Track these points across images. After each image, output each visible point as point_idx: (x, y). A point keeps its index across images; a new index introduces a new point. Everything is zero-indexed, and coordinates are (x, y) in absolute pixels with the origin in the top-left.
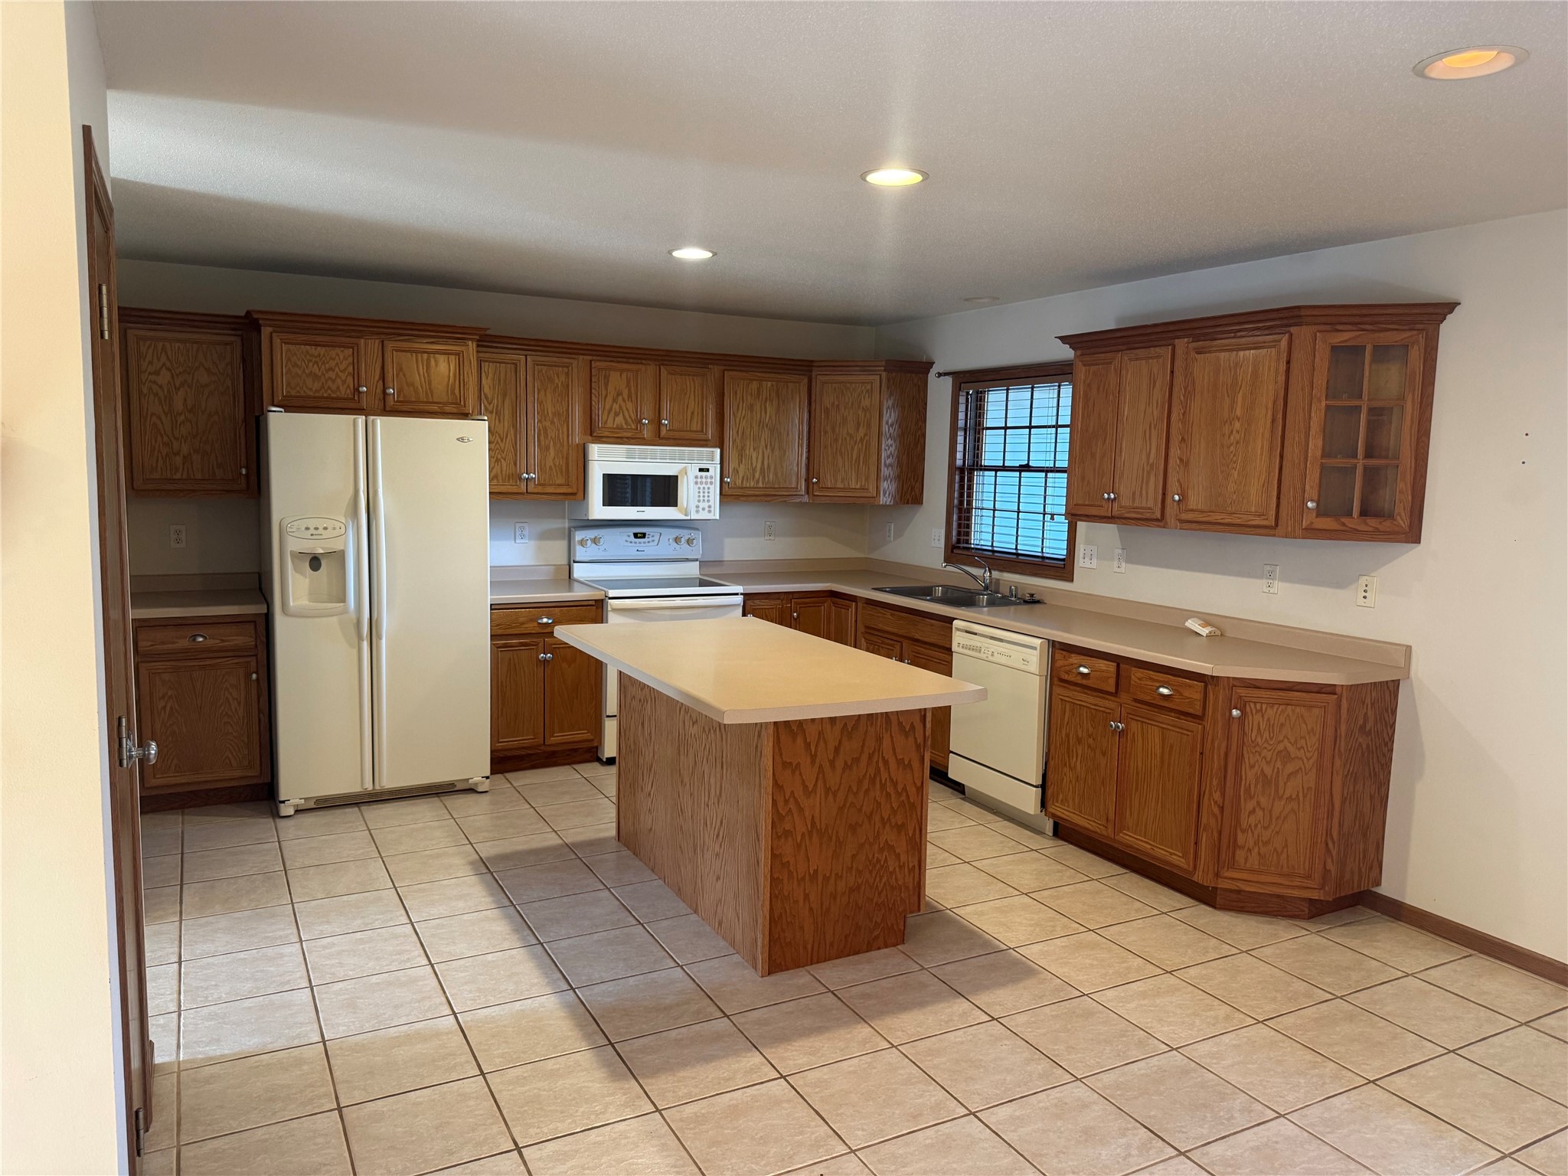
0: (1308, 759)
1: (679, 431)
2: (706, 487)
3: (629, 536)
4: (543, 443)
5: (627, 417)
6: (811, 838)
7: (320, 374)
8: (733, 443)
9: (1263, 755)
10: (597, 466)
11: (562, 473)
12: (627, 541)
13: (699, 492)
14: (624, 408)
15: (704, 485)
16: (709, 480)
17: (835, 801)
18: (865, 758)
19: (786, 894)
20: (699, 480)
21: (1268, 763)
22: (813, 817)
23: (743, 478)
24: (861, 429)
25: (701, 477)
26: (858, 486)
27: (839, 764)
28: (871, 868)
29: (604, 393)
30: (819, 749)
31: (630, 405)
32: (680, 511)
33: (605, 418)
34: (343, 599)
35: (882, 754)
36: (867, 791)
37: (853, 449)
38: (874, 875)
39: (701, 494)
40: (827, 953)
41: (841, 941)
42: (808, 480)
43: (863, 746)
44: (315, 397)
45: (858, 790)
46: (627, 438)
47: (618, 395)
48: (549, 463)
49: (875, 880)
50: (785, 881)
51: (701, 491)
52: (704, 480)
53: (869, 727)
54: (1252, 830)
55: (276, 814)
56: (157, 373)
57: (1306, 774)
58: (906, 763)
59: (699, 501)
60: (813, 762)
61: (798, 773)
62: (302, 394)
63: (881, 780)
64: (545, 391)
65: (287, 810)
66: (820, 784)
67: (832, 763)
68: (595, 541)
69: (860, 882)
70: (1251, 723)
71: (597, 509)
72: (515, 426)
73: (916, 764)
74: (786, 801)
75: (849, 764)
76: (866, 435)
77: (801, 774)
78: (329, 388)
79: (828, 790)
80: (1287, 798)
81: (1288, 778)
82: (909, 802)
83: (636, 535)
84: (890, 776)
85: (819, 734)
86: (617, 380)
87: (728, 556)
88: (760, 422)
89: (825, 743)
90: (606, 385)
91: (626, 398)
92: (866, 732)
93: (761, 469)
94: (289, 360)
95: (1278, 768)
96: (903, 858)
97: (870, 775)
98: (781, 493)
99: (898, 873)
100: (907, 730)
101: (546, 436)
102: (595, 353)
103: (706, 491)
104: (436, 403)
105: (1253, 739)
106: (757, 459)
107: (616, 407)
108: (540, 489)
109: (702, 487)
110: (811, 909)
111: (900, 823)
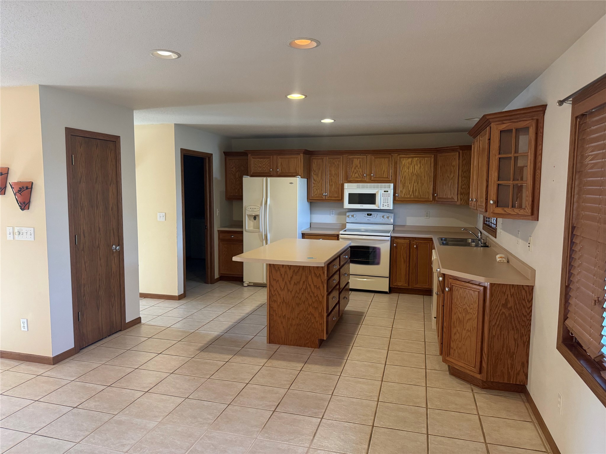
0: (474, 314)
1: (379, 178)
2: (387, 198)
3: (365, 215)
4: (331, 184)
5: (360, 174)
6: (283, 305)
7: (261, 166)
8: (400, 182)
9: (458, 309)
10: (346, 191)
11: (336, 193)
12: (364, 216)
13: (384, 199)
14: (358, 171)
15: (386, 197)
16: (388, 195)
17: (291, 294)
18: (302, 282)
19: (275, 320)
20: (384, 195)
21: (460, 313)
22: (283, 297)
23: (405, 194)
24: (452, 174)
25: (385, 194)
26: (451, 197)
27: (293, 282)
28: (305, 319)
29: (351, 167)
30: (285, 277)
31: (360, 170)
32: (376, 206)
33: (351, 174)
34: (259, 228)
35: (308, 282)
36: (303, 293)
37: (449, 182)
38: (306, 322)
39: (385, 200)
40: (290, 343)
41: (294, 340)
42: (433, 195)
43: (301, 278)
44: (260, 173)
45: (299, 292)
46: (360, 181)
47: (356, 167)
48: (333, 190)
49: (306, 323)
50: (275, 316)
51: (385, 199)
52: (386, 195)
53: (303, 273)
54: (455, 341)
55: (243, 285)
56: (233, 168)
57: (473, 321)
58: (318, 287)
59: (384, 203)
60: (283, 280)
61: (278, 283)
62: (257, 172)
63: (308, 291)
64: (332, 167)
65: (245, 285)
66: (286, 287)
67: (290, 282)
68: (353, 216)
69: (301, 323)
70: (454, 294)
71: (347, 205)
72: (322, 179)
73: (321, 288)
74: (274, 291)
75: (296, 283)
76: (453, 176)
77: (279, 284)
78: (264, 170)
79: (288, 290)
80: (467, 330)
81: (467, 321)
82: (319, 300)
83: (368, 215)
84: (311, 290)
85: (285, 272)
86: (356, 162)
87: (408, 223)
88: (412, 173)
89: (287, 275)
90: (352, 163)
91: (359, 167)
92: (302, 274)
93: (412, 191)
94: (254, 163)
95: (464, 316)
96: (317, 319)
97: (304, 288)
98: (421, 200)
99: (315, 323)
100: (318, 276)
101: (332, 181)
102: (349, 153)
103: (387, 199)
104: (291, 173)
105: (455, 302)
106: (411, 187)
107: (355, 171)
108: (329, 198)
109: (385, 197)
110: (283, 327)
111: (316, 307)
